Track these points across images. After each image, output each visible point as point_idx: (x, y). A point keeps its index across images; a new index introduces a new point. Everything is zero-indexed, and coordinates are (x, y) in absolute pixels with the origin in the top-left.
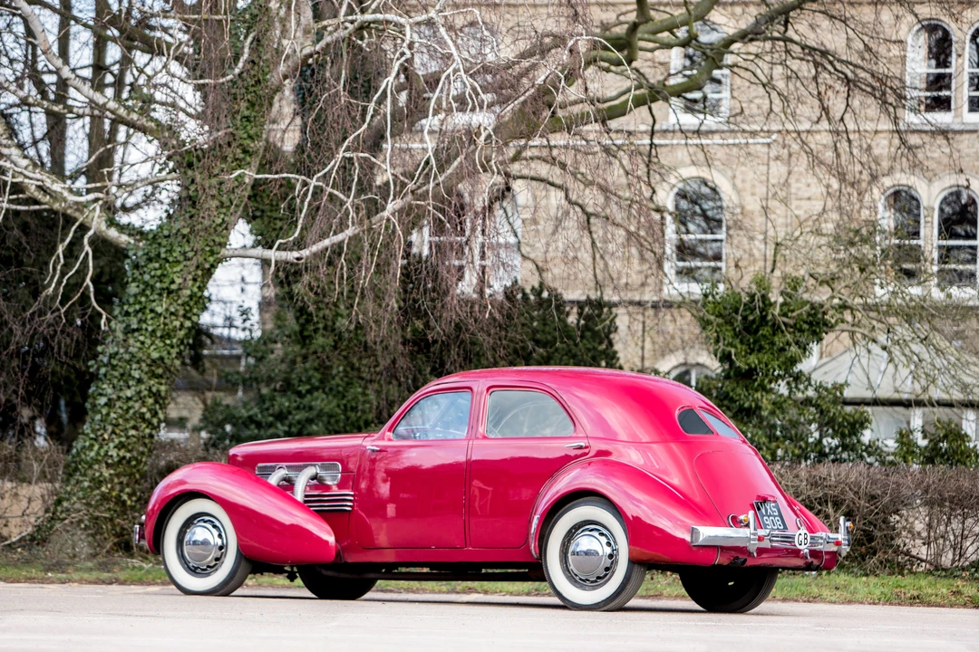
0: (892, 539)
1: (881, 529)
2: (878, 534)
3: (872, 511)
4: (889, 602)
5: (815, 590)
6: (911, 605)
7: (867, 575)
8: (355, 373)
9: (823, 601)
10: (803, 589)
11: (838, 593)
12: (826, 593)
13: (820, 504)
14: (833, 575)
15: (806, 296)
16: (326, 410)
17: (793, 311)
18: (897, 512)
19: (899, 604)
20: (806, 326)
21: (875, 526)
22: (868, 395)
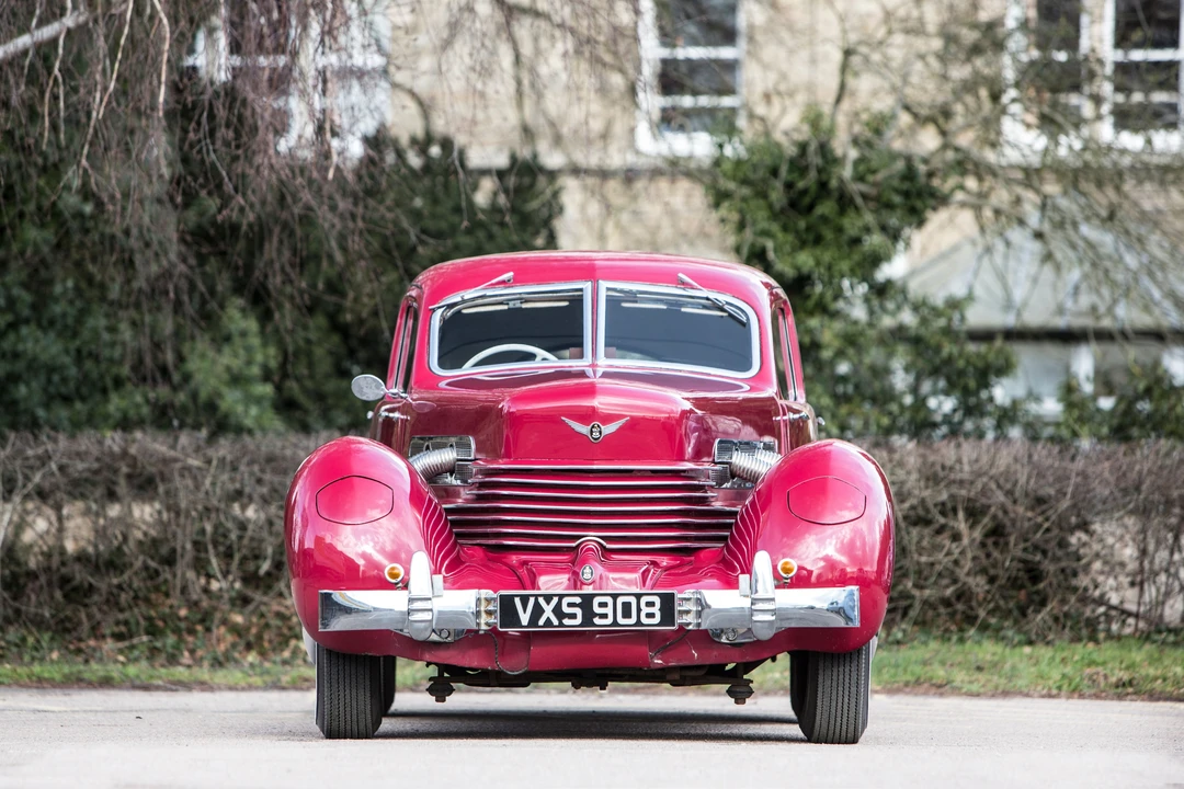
0: (1075, 574)
1: (1056, 559)
2: (1049, 567)
3: (1039, 526)
4: (1076, 692)
5: (940, 673)
6: (1120, 697)
7: (1030, 643)
8: (95, 293)
9: (957, 691)
10: (918, 669)
11: (982, 677)
12: (959, 677)
13: (943, 513)
14: (969, 644)
15: (898, 145)
16: (44, 357)
17: (874, 172)
18: (1084, 526)
19: (1097, 696)
20: (897, 199)
21: (1044, 553)
22: (1009, 320)
